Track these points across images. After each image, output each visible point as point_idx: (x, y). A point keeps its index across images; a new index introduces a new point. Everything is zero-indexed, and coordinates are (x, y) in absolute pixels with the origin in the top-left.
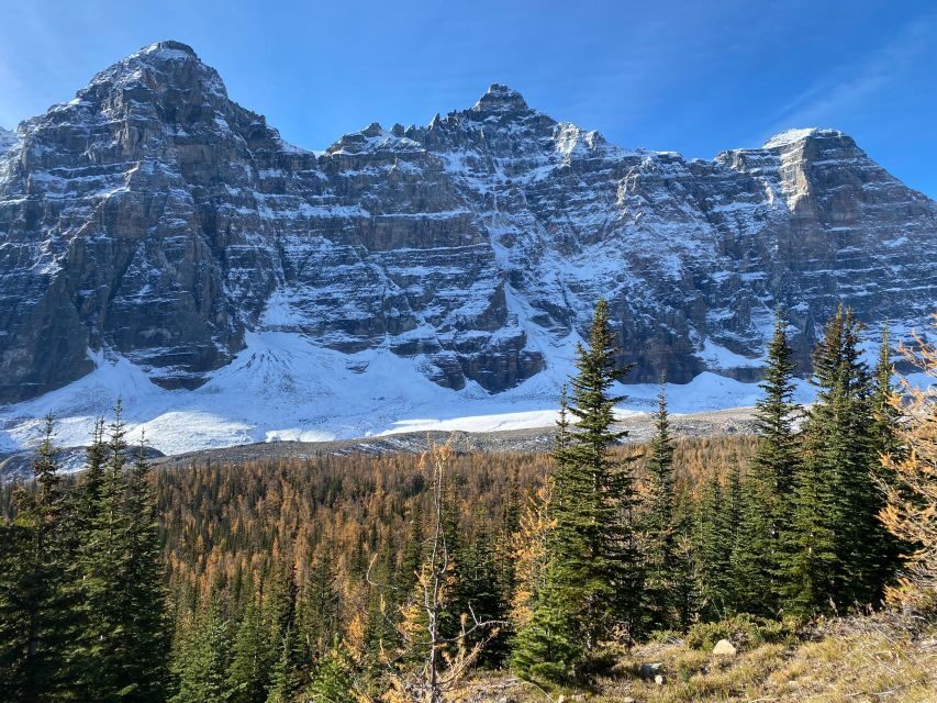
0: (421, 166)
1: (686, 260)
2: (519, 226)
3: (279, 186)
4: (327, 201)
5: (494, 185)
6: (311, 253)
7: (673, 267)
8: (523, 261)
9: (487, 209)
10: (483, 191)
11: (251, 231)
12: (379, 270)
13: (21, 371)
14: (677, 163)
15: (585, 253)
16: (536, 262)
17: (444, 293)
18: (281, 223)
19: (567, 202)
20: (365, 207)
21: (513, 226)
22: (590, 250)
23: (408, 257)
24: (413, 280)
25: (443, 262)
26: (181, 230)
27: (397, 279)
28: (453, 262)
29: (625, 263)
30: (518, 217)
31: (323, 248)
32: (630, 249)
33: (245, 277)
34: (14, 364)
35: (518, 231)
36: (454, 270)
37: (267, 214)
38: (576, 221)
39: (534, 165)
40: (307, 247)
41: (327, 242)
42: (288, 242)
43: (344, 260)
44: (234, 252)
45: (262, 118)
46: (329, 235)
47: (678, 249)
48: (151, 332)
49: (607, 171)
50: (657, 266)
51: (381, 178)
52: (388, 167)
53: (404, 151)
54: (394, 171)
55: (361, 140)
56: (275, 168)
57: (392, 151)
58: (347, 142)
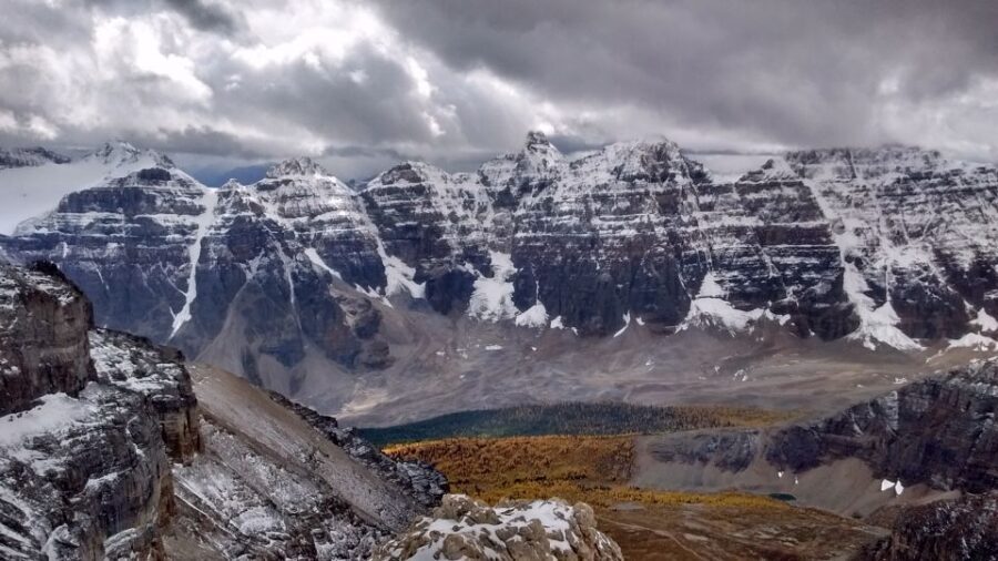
0: (798, 191)
1: (979, 254)
2: (867, 222)
3: (710, 207)
4: (738, 214)
5: (854, 189)
6: (727, 249)
7: (966, 260)
8: (864, 250)
9: (847, 207)
10: (845, 194)
11: (694, 240)
12: (767, 259)
13: (599, 326)
14: (992, 174)
15: (910, 244)
16: (873, 251)
17: (805, 276)
18: (710, 231)
19: (904, 203)
20: (761, 218)
21: (862, 222)
22: (912, 243)
23: (785, 251)
24: (786, 266)
25: (807, 255)
26: (661, 254)
27: (777, 265)
28: (814, 255)
29: (932, 256)
30: (866, 214)
31: (734, 246)
32: (938, 246)
33: (691, 270)
34: (596, 323)
35: (866, 226)
36: (814, 261)
37: (703, 226)
38: (907, 218)
39: (885, 171)
40: (725, 245)
41: (738, 241)
42: (715, 243)
43: (746, 254)
44: (686, 256)
45: (701, 165)
46: (737, 236)
47: (974, 246)
48: (648, 306)
49: (935, 181)
50: (954, 260)
51: (772, 200)
52: (776, 192)
53: (787, 181)
54: (780, 196)
55: (760, 172)
56: (709, 194)
57: (779, 181)
58: (752, 175)
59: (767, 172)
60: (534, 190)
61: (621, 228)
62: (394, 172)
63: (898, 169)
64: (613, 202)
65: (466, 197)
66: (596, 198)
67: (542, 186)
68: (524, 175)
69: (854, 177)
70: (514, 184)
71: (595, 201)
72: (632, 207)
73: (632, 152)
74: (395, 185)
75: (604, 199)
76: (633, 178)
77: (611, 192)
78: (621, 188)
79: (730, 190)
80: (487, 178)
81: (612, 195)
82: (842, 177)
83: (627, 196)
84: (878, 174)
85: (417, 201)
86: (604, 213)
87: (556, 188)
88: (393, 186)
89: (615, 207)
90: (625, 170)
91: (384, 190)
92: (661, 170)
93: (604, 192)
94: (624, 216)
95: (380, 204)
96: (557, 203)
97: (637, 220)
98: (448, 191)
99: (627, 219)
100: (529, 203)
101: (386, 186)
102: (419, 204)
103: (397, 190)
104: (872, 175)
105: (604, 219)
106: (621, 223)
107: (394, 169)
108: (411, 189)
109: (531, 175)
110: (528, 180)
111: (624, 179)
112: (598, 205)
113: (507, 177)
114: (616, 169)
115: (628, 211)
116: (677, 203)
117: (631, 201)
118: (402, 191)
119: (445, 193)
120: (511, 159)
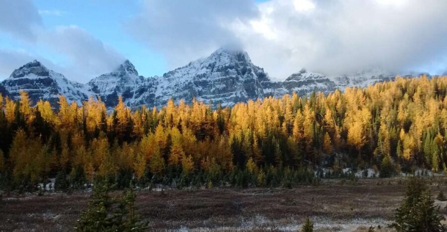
45: (262, 69)
51: (311, 91)
52: (313, 86)
53: (318, 79)
54: (316, 87)
55: (300, 75)
56: (269, 88)
57: (313, 79)
58: (294, 76)
59: (304, 75)
60: (134, 95)
61: (221, 102)
62: (25, 69)
63: (373, 78)
64: (211, 86)
65: (82, 97)
66: (197, 84)
67: (142, 91)
68: (126, 86)
69: (348, 82)
70: (119, 91)
71: (197, 86)
72: (227, 87)
73: (221, 54)
74: (25, 77)
75: (204, 84)
76: (227, 68)
77: (209, 79)
78: (217, 76)
79: (281, 87)
80: (97, 87)
81: (210, 81)
82: (342, 83)
83: (222, 81)
84: (361, 81)
85: (44, 90)
86: (205, 93)
87: (156, 88)
88: (23, 78)
89: (213, 89)
90: (217, 65)
91: (15, 81)
92: (242, 67)
93: (204, 79)
94: (222, 95)
95: (11, 92)
96: (159, 97)
97: (234, 96)
98: (69, 89)
99: (224, 96)
100: (133, 102)
101: (17, 79)
102: (47, 92)
103: (27, 81)
104: (357, 82)
105: (206, 98)
106: (220, 99)
107: (24, 66)
108: (40, 81)
109: (132, 86)
110: (129, 89)
111: (218, 70)
112: (200, 88)
113: (114, 86)
114: (210, 65)
115: (224, 90)
116: (254, 89)
117: (226, 84)
118: (32, 81)
119: (67, 90)
120: (115, 75)
